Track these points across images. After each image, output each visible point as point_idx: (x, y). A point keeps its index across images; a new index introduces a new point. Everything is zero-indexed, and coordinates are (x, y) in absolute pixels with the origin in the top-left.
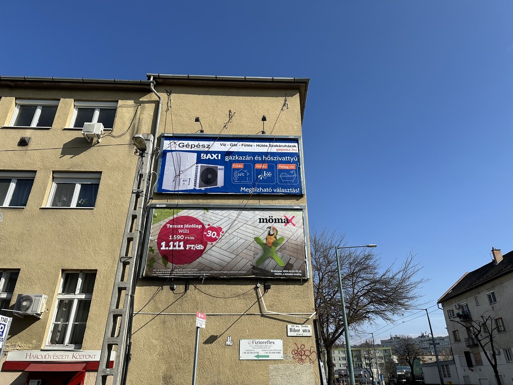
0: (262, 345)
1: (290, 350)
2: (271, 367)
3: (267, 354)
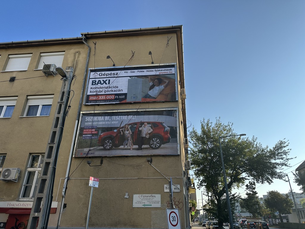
0: (148, 198)
1: (165, 201)
2: (153, 212)
3: (150, 204)
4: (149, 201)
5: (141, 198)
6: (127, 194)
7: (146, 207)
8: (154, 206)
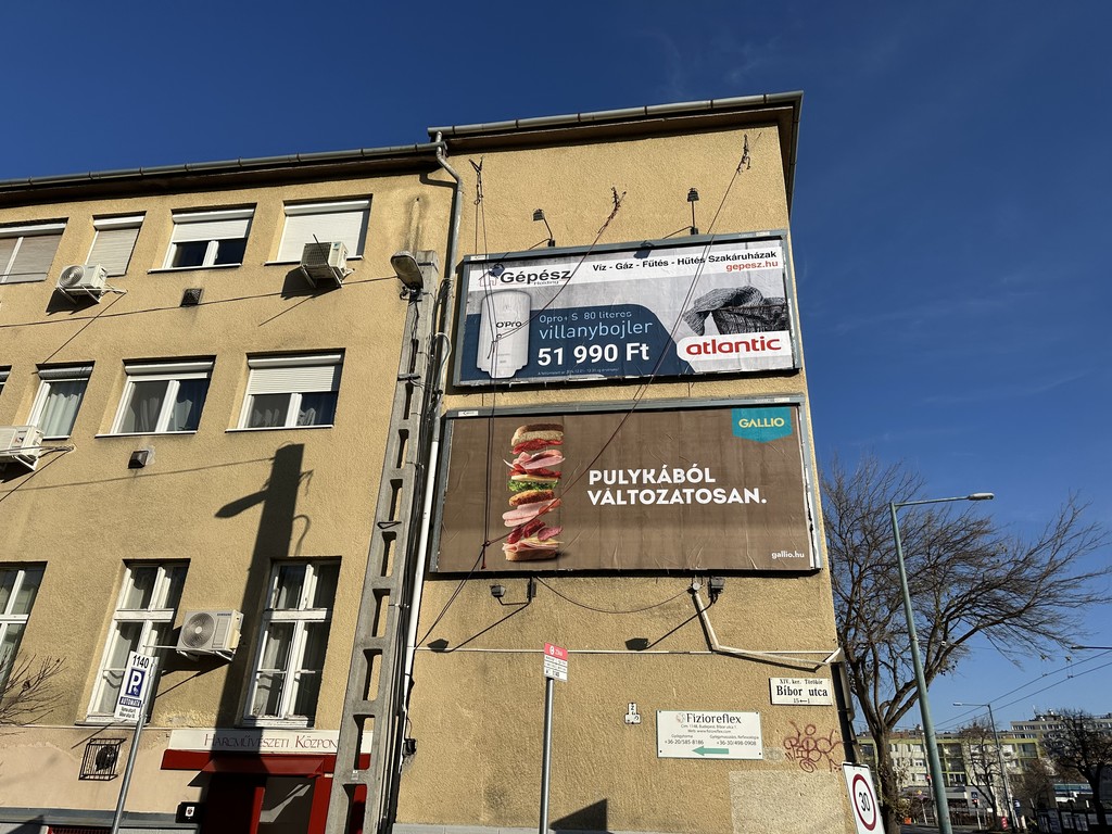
0: (711, 724)
1: (778, 738)
2: (735, 776)
3: (723, 747)
4: (719, 738)
5: (686, 723)
6: (633, 709)
7: (707, 756)
8: (736, 752)
